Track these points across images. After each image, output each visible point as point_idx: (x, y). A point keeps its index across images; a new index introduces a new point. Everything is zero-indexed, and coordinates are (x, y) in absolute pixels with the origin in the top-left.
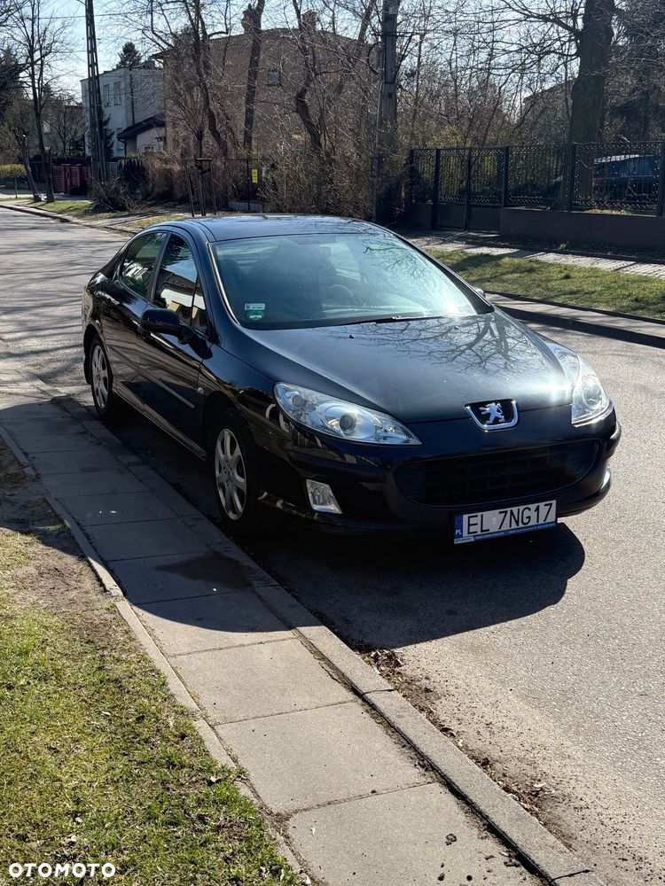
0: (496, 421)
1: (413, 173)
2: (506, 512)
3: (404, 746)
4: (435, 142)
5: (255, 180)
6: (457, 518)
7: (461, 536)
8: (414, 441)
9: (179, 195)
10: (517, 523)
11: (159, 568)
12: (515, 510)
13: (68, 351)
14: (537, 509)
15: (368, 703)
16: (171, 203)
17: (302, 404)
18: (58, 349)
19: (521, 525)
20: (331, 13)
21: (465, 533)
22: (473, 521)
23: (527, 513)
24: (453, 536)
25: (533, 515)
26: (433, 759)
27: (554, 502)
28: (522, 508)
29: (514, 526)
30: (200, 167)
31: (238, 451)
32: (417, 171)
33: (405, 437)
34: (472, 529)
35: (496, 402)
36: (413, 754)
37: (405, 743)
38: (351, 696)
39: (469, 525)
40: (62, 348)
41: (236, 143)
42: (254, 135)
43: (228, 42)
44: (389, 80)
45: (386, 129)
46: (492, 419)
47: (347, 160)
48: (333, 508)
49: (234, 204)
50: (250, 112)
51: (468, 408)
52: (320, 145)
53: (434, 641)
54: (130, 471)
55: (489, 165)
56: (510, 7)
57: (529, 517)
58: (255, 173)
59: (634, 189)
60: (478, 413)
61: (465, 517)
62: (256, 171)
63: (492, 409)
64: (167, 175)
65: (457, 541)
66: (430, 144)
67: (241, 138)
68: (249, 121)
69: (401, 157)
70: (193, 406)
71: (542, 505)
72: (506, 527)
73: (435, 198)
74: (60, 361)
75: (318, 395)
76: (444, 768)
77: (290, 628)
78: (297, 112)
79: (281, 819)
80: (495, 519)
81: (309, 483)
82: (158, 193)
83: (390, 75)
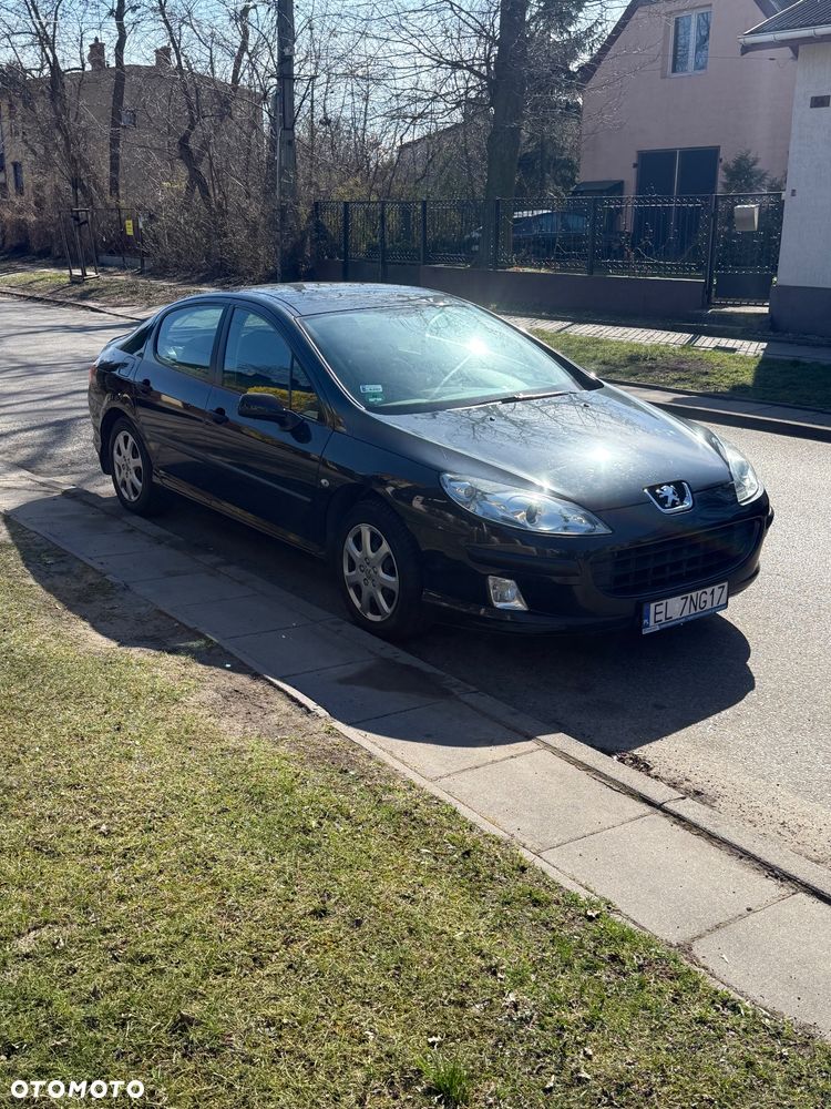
0: (674, 504)
1: (319, 227)
2: (687, 598)
3: (741, 857)
4: (340, 193)
5: (130, 232)
6: (645, 607)
7: (648, 626)
8: (601, 529)
9: (36, 248)
10: (695, 607)
11: (343, 681)
12: (694, 594)
13: (29, 434)
14: (712, 593)
15: (672, 814)
16: (28, 258)
17: (473, 493)
18: (14, 432)
19: (698, 610)
20: (208, 51)
21: (652, 623)
22: (659, 609)
23: (704, 597)
24: (641, 626)
25: (708, 598)
26: (782, 867)
27: (726, 584)
28: (700, 592)
29: (693, 611)
30: (77, 219)
31: (385, 548)
32: (322, 225)
33: (589, 526)
34: (658, 617)
35: (669, 484)
36: (756, 865)
37: (741, 854)
38: (648, 809)
39: (656, 614)
40: (21, 431)
41: (100, 190)
42: (122, 182)
43: (81, 78)
44: (288, 126)
45: (289, 178)
46: (670, 500)
47: (242, 212)
48: (518, 604)
49: (105, 258)
50: (115, 158)
51: (646, 491)
52: (208, 194)
53: (664, 739)
54: (220, 572)
55: (393, 220)
56: (420, 52)
57: (705, 602)
58: (129, 225)
59: (563, 246)
60: (656, 496)
61: (652, 605)
62: (131, 222)
63: (668, 490)
64: (21, 226)
65: (645, 632)
66: (335, 197)
67: (106, 185)
68: (114, 167)
69: (304, 210)
70: (309, 500)
71: (716, 587)
72: (686, 613)
73: (345, 255)
74: (28, 446)
75: (491, 484)
76: (801, 876)
77: (528, 738)
78: (181, 158)
79: (686, 948)
80: (677, 605)
81: (491, 581)
82: (11, 246)
83: (288, 121)
